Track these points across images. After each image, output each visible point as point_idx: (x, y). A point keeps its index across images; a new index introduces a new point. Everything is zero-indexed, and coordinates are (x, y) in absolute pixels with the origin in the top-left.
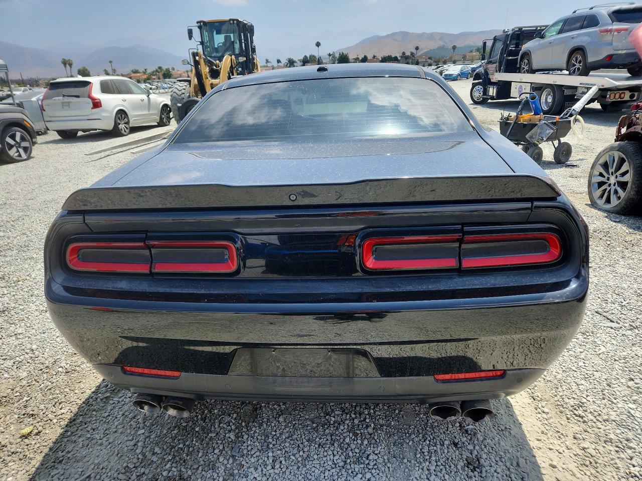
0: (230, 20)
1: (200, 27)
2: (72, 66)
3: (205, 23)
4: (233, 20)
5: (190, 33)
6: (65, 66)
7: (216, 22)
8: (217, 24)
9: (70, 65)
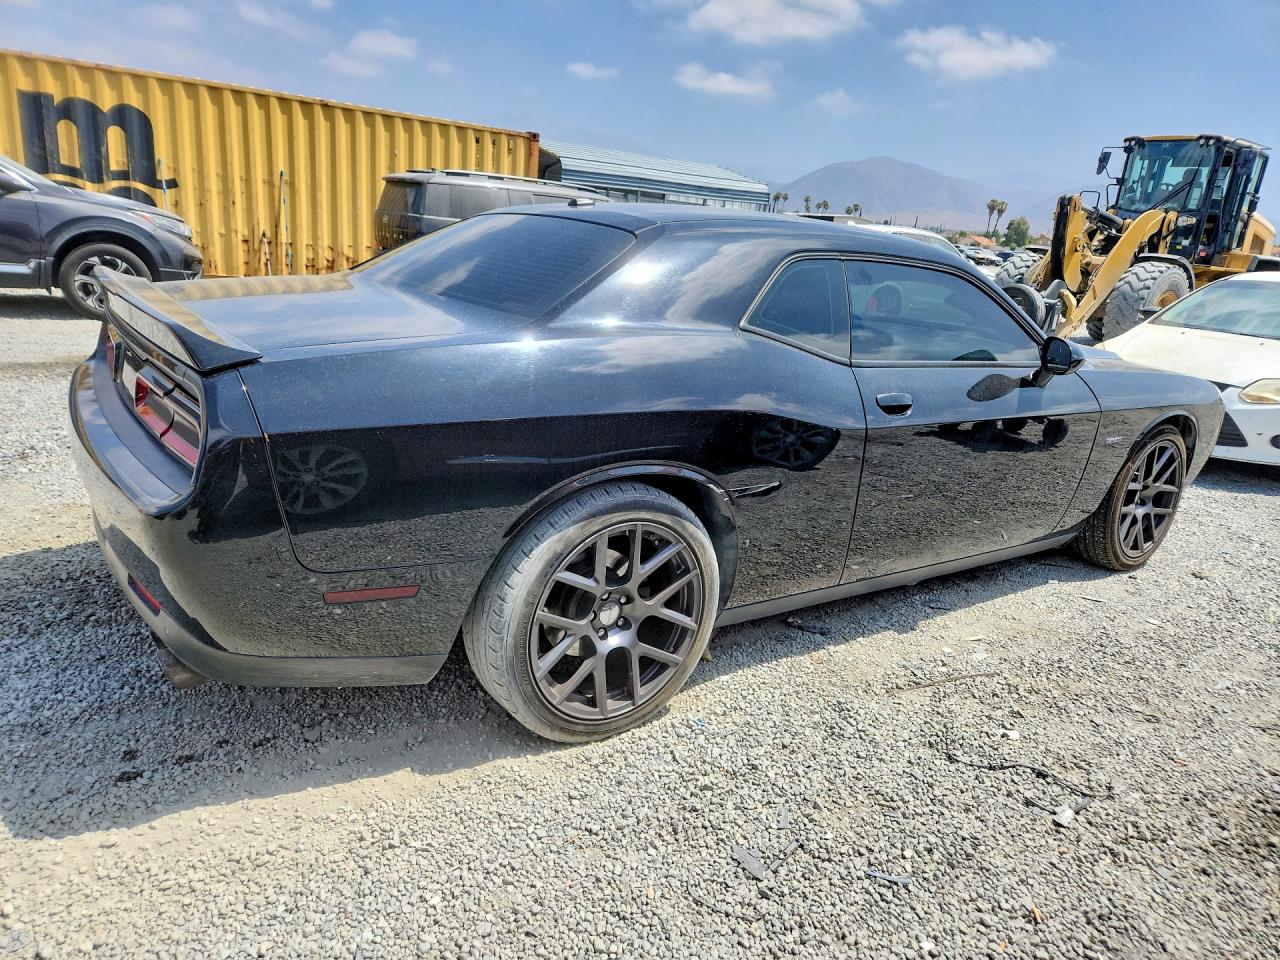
0: (1201, 137)
1: (1128, 150)
2: (1004, 215)
3: (1141, 142)
4: (1208, 138)
5: (1104, 159)
6: (991, 213)
7: (1166, 141)
8: (1168, 144)
9: (1001, 212)
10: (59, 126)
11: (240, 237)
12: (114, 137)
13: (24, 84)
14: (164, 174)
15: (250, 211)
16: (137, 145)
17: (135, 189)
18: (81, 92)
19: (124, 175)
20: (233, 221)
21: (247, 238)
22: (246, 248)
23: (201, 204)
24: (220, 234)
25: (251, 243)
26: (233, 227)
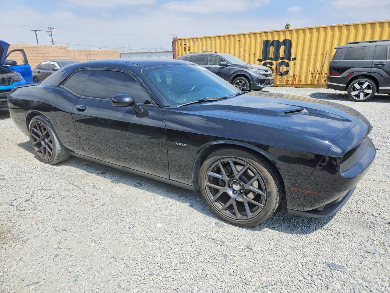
10: (271, 48)
11: (311, 72)
12: (282, 48)
13: (265, 39)
14: (292, 56)
15: (315, 64)
16: (287, 50)
17: (285, 62)
18: (276, 38)
19: (283, 58)
20: (309, 68)
21: (312, 73)
22: (312, 76)
23: (301, 64)
24: (305, 72)
25: (313, 74)
26: (309, 70)
